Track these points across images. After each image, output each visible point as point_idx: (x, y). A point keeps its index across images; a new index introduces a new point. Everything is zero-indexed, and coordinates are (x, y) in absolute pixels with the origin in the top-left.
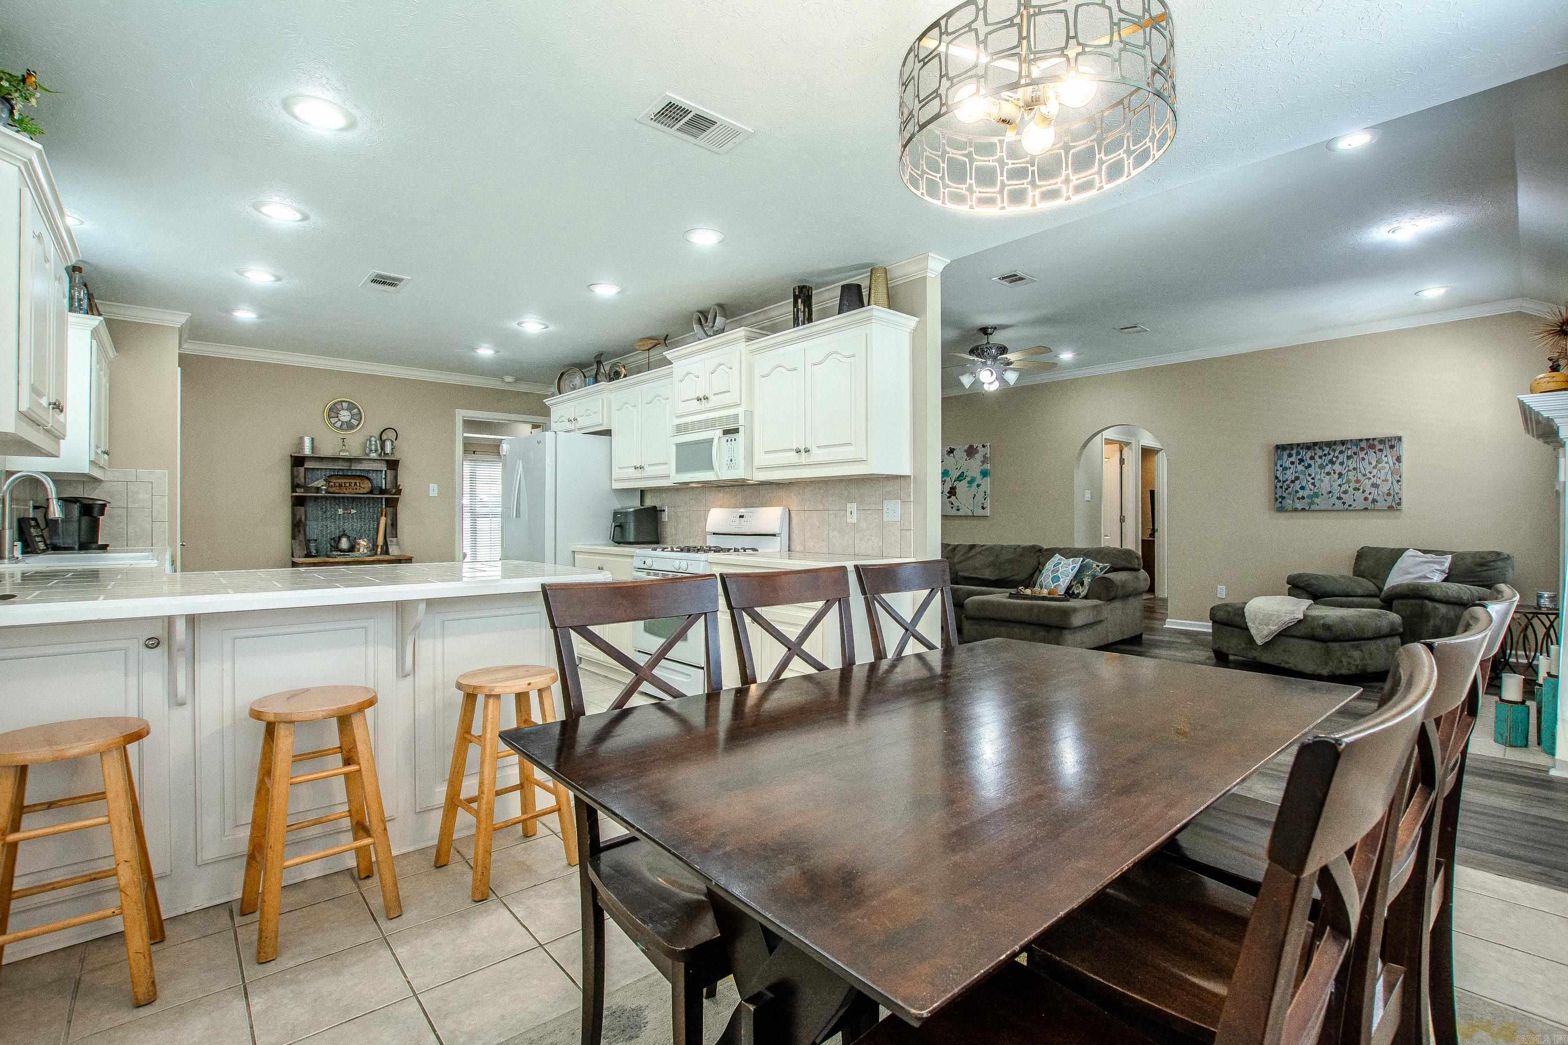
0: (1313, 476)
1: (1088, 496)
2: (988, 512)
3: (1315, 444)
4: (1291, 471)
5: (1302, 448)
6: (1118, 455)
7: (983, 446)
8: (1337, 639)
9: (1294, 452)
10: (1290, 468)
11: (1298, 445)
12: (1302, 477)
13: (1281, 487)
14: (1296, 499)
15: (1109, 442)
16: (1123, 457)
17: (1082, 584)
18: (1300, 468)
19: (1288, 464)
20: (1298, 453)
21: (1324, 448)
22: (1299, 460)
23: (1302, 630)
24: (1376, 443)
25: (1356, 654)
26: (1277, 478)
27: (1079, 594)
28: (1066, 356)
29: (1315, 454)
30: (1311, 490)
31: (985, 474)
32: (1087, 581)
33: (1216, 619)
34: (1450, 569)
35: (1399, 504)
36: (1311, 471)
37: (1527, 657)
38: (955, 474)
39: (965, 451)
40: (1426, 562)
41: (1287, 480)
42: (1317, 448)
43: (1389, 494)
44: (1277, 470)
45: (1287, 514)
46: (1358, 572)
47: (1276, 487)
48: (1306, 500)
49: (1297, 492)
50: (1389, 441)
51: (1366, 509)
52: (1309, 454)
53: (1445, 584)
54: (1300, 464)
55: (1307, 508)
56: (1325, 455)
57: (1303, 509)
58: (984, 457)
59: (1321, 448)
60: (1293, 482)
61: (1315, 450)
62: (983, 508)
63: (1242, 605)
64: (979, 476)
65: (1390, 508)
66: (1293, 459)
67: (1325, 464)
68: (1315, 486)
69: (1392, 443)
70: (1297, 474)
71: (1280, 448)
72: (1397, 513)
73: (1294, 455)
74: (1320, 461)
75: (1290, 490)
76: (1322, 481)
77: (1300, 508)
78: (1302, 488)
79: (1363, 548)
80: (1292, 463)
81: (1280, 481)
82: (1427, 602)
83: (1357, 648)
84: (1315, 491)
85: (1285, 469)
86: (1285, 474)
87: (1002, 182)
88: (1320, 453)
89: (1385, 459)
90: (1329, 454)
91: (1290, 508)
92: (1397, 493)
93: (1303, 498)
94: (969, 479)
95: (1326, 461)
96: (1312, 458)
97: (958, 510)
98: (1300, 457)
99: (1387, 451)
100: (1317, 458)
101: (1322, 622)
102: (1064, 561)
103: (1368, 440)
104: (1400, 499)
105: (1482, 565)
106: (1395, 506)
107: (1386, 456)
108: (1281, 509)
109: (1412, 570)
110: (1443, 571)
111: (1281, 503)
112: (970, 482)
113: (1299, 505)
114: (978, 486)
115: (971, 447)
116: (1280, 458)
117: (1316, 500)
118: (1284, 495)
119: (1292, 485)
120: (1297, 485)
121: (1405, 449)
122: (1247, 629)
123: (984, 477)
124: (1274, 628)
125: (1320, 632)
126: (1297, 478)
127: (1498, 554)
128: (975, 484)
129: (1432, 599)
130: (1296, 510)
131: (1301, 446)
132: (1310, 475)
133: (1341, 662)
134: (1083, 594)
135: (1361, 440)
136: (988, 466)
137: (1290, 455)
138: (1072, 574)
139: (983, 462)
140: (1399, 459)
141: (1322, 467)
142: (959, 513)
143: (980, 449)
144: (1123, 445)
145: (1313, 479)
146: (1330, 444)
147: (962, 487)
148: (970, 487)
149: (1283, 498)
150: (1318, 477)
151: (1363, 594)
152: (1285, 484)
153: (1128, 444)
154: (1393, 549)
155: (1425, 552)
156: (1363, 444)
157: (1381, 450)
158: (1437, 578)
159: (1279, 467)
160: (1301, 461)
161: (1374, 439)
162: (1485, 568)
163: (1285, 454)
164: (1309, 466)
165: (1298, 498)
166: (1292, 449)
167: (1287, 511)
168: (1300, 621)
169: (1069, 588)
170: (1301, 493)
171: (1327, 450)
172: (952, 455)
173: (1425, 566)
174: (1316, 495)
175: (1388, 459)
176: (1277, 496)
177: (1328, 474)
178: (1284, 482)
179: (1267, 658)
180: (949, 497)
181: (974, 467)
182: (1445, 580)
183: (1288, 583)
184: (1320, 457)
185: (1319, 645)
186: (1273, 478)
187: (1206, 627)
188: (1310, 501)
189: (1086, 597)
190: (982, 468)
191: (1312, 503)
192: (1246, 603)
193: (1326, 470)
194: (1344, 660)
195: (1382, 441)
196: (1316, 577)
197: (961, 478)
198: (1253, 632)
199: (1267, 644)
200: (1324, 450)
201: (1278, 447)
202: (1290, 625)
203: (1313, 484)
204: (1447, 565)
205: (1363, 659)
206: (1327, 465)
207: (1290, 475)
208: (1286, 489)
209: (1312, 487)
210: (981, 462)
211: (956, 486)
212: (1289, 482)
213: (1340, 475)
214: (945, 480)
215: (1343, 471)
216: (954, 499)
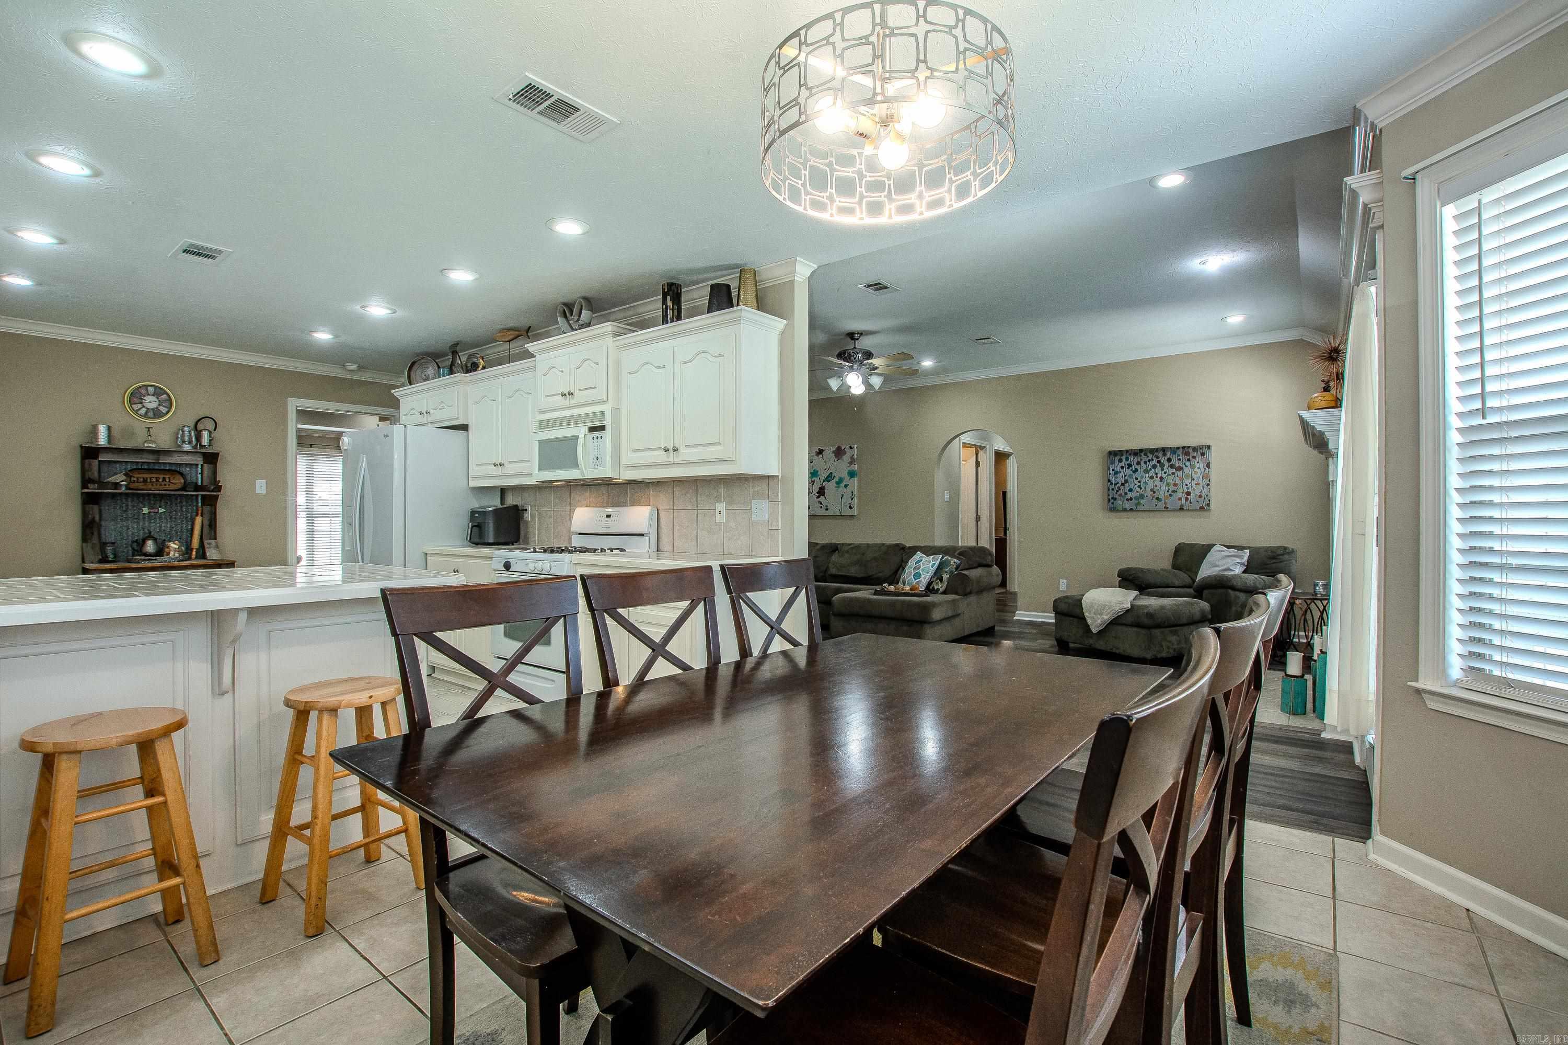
0: (1139, 479)
1: (947, 496)
2: (855, 512)
3: (1141, 450)
4: (1121, 474)
5: (1130, 454)
6: (975, 457)
7: (851, 448)
8: (1158, 626)
9: (1124, 458)
10: (1120, 472)
11: (1127, 451)
12: (1130, 480)
13: (1113, 489)
14: (1125, 500)
15: (965, 445)
16: (979, 460)
17: (941, 580)
18: (1129, 472)
19: (1119, 469)
20: (1127, 459)
21: (1149, 454)
22: (1128, 464)
23: (1130, 619)
24: (1190, 451)
25: (1174, 639)
26: (1109, 481)
27: (938, 589)
28: (928, 363)
29: (1141, 460)
30: (1137, 492)
31: (852, 474)
32: (945, 577)
33: (1058, 610)
34: (1248, 561)
35: (1208, 505)
36: (1138, 475)
37: (1307, 637)
38: (824, 474)
39: (834, 452)
40: (1229, 556)
41: (1118, 483)
42: (1142, 454)
43: (1200, 496)
44: (1110, 474)
45: (1118, 514)
46: (1175, 566)
47: (1109, 490)
48: (1134, 501)
49: (1126, 494)
50: (1200, 449)
51: (1181, 509)
52: (1137, 459)
53: (1246, 575)
54: (1128, 468)
55: (1134, 508)
56: (1149, 461)
57: (1131, 509)
58: (852, 458)
59: (1145, 454)
60: (1123, 484)
61: (1141, 456)
62: (850, 508)
63: (1080, 597)
64: (847, 477)
65: (1202, 508)
66: (1123, 464)
67: (1149, 469)
68: (1141, 489)
69: (1202, 450)
70: (1126, 478)
71: (1113, 454)
72: (1205, 513)
73: (1124, 460)
74: (1144, 466)
75: (1120, 492)
76: (1146, 484)
77: (1128, 509)
78: (1131, 490)
79: (1179, 544)
80: (1122, 468)
81: (1111, 484)
82: (1230, 591)
83: (1175, 633)
84: (1141, 493)
85: (1116, 473)
86: (1117, 478)
87: (861, 193)
88: (1145, 459)
89: (1197, 465)
90: (1153, 460)
91: (1120, 508)
92: (1207, 496)
93: (1131, 499)
94: (837, 479)
95: (1151, 467)
96: (1138, 463)
97: (827, 509)
98: (1128, 462)
99: (1199, 458)
100: (1142, 463)
101: (1145, 611)
102: (925, 558)
103: (1183, 448)
104: (1209, 501)
105: (1274, 558)
106: (1204, 508)
107: (1198, 462)
108: (1113, 509)
109: (1217, 563)
110: (1243, 564)
111: (1113, 503)
112: (838, 483)
113: (1127, 505)
114: (846, 486)
115: (839, 448)
116: (1112, 463)
117: (1142, 501)
118: (1116, 496)
119: (1122, 487)
120: (1125, 489)
121: (1213, 456)
122: (1084, 619)
123: (851, 477)
124: (1107, 617)
125: (1146, 621)
126: (1126, 481)
127: (1285, 548)
128: (842, 485)
129: (1234, 588)
130: (1125, 510)
131: (1130, 452)
132: (1136, 479)
133: (1162, 646)
134: (942, 590)
135: (1178, 448)
136: (855, 467)
137: (1120, 461)
138: (932, 570)
139: (851, 463)
140: (1208, 466)
141: (1146, 471)
142: (827, 513)
143: (848, 450)
144: (978, 449)
145: (1139, 482)
146: (1153, 451)
147: (830, 487)
148: (839, 487)
149: (1115, 499)
150: (1143, 480)
151: (1180, 585)
152: (1116, 486)
153: (983, 448)
154: (1203, 545)
155: (1228, 547)
156: (1180, 452)
157: (1194, 457)
158: (1238, 570)
159: (1111, 472)
160: (1130, 466)
161: (1189, 447)
162: (1274, 561)
163: (1117, 458)
164: (1136, 470)
165: (1127, 500)
166: (1122, 455)
167: (1118, 511)
168: (1128, 611)
169: (930, 584)
170: (1130, 495)
171: (1150, 457)
172: (821, 456)
173: (1229, 560)
174: (1142, 496)
175: (1199, 464)
176: (1110, 497)
177: (1152, 478)
178: (1115, 484)
179: (1101, 645)
180: (818, 497)
181: (841, 468)
182: (1244, 572)
183: (1119, 576)
184: (1145, 463)
185: (1143, 631)
186: (1107, 480)
187: (1049, 618)
188: (1137, 502)
189: (944, 593)
190: (850, 469)
191: (1139, 503)
192: (1083, 595)
193: (1150, 475)
194: (1164, 644)
195: (1195, 449)
196: (1142, 570)
197: (829, 478)
198: (1089, 621)
199: (1100, 632)
200: (1148, 457)
201: (1110, 453)
202: (1120, 614)
203: (1139, 487)
204: (1246, 558)
205: (1179, 643)
206: (1151, 470)
207: (1121, 480)
208: (1117, 491)
209: (1138, 489)
210: (849, 463)
211: (824, 486)
212: (1119, 485)
213: (1161, 478)
214: (814, 481)
215: (1164, 476)
216: (822, 499)
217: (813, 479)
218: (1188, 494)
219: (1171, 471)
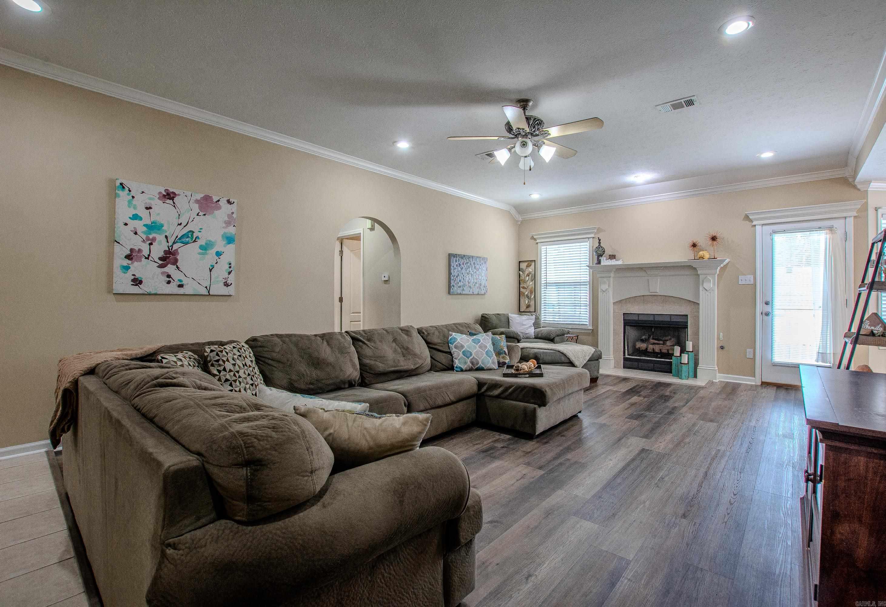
2: (230, 290)
3: (465, 256)
4: (457, 270)
5: (460, 258)
7: (229, 201)
9: (457, 259)
11: (459, 255)
12: (460, 274)
13: (453, 280)
18: (459, 269)
19: (455, 266)
20: (459, 260)
21: (467, 259)
22: (459, 264)
26: (451, 274)
29: (464, 261)
30: (462, 282)
31: (229, 239)
35: (486, 291)
36: (463, 271)
39: (197, 201)
41: (455, 275)
43: (484, 286)
45: (454, 296)
47: (451, 280)
48: (461, 288)
49: (458, 283)
50: (484, 259)
51: (478, 294)
52: (462, 261)
54: (459, 266)
55: (461, 293)
58: (230, 216)
60: (457, 277)
61: (464, 259)
62: (226, 285)
64: (220, 241)
65: (485, 293)
66: (457, 263)
67: (467, 268)
71: (453, 256)
72: (484, 296)
74: (465, 266)
75: (456, 281)
76: (466, 277)
78: (460, 281)
80: (457, 266)
81: (453, 276)
84: (464, 283)
85: (454, 269)
86: (455, 272)
88: (466, 261)
89: (483, 269)
90: (469, 263)
92: (486, 286)
93: (460, 287)
94: (201, 242)
96: (463, 264)
97: (181, 286)
98: (459, 262)
99: (484, 264)
103: (479, 257)
104: (487, 289)
107: (484, 267)
108: (452, 293)
111: (453, 289)
112: (205, 248)
113: (458, 291)
114: (219, 254)
115: (207, 198)
116: (452, 262)
117: (464, 288)
118: (454, 284)
119: (456, 279)
120: (458, 280)
123: (229, 242)
126: (458, 274)
128: (213, 251)
130: (458, 294)
132: (462, 274)
135: (477, 257)
136: (232, 230)
137: (456, 261)
139: (228, 223)
140: (486, 269)
142: (181, 291)
143: (223, 203)
145: (463, 276)
146: (469, 257)
149: (454, 286)
150: (465, 275)
156: (478, 259)
157: (482, 264)
159: (452, 268)
161: (481, 258)
163: (455, 259)
164: (462, 268)
165: (459, 287)
166: (457, 258)
167: (455, 294)
170: (460, 284)
172: (171, 202)
174: (464, 285)
176: (451, 285)
177: (468, 273)
184: (466, 264)
190: (226, 230)
191: (463, 290)
197: (186, 238)
201: (451, 255)
203: (463, 279)
210: (225, 222)
211: (177, 250)
212: (455, 277)
213: (472, 275)
214: (154, 239)
215: (473, 273)
216: (170, 269)
217: (151, 237)
218: (481, 285)
219: (475, 270)
